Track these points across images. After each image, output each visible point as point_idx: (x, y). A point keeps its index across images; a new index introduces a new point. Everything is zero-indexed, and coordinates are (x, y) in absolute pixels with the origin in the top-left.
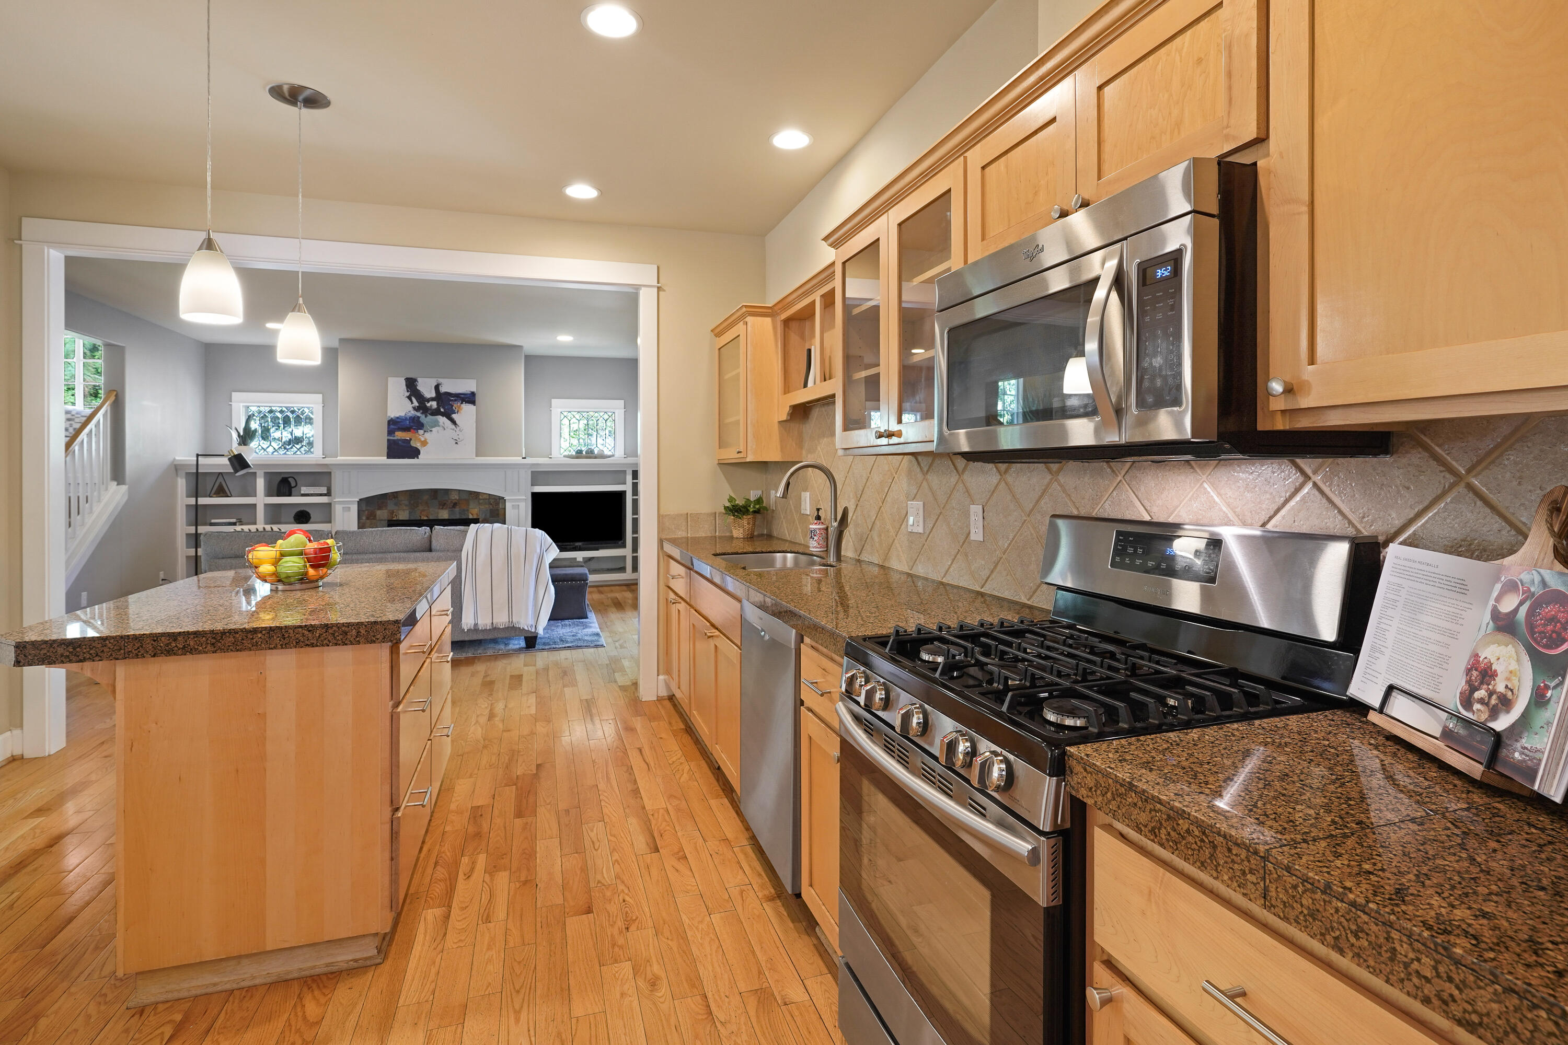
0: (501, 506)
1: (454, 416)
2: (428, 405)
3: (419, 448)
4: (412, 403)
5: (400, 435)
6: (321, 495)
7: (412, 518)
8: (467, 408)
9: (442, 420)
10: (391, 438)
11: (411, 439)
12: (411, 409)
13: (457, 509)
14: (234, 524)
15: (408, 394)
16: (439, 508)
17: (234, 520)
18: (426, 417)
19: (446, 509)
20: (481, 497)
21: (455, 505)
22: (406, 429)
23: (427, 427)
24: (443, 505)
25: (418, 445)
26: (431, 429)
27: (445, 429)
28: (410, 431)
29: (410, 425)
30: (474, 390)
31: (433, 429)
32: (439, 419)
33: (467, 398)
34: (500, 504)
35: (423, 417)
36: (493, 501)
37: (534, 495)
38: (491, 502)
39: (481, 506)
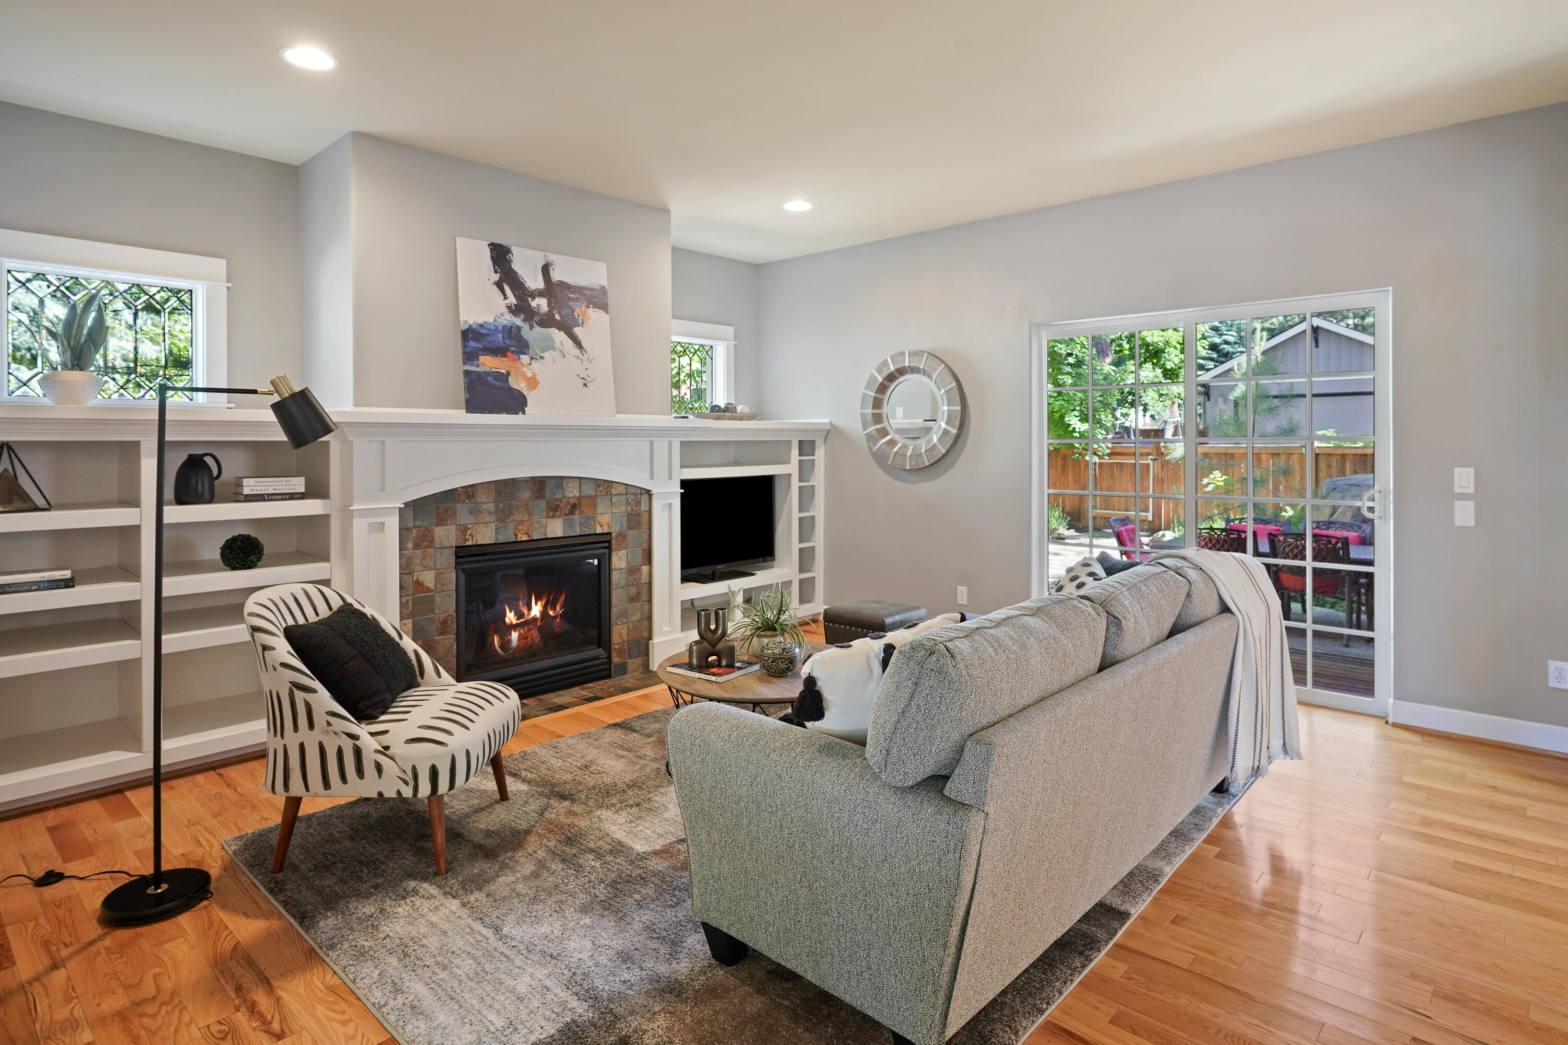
0: (644, 507)
1: (577, 331)
2: (534, 304)
3: (525, 392)
4: (505, 298)
5: (488, 363)
6: (292, 496)
7: (502, 539)
8: (595, 316)
9: (559, 336)
10: (473, 368)
11: (508, 374)
12: (505, 310)
13: (576, 517)
15: (496, 277)
16: (548, 517)
17: (67, 574)
18: (531, 327)
19: (559, 517)
20: (613, 492)
21: (573, 508)
22: (499, 352)
23: (534, 348)
24: (554, 510)
25: (522, 385)
26: (542, 355)
27: (564, 357)
28: (506, 356)
29: (504, 343)
30: (604, 283)
31: (545, 355)
32: (553, 335)
33: (595, 297)
34: (643, 504)
35: (525, 327)
36: (632, 497)
37: (684, 484)
38: (630, 500)
39: (615, 508)
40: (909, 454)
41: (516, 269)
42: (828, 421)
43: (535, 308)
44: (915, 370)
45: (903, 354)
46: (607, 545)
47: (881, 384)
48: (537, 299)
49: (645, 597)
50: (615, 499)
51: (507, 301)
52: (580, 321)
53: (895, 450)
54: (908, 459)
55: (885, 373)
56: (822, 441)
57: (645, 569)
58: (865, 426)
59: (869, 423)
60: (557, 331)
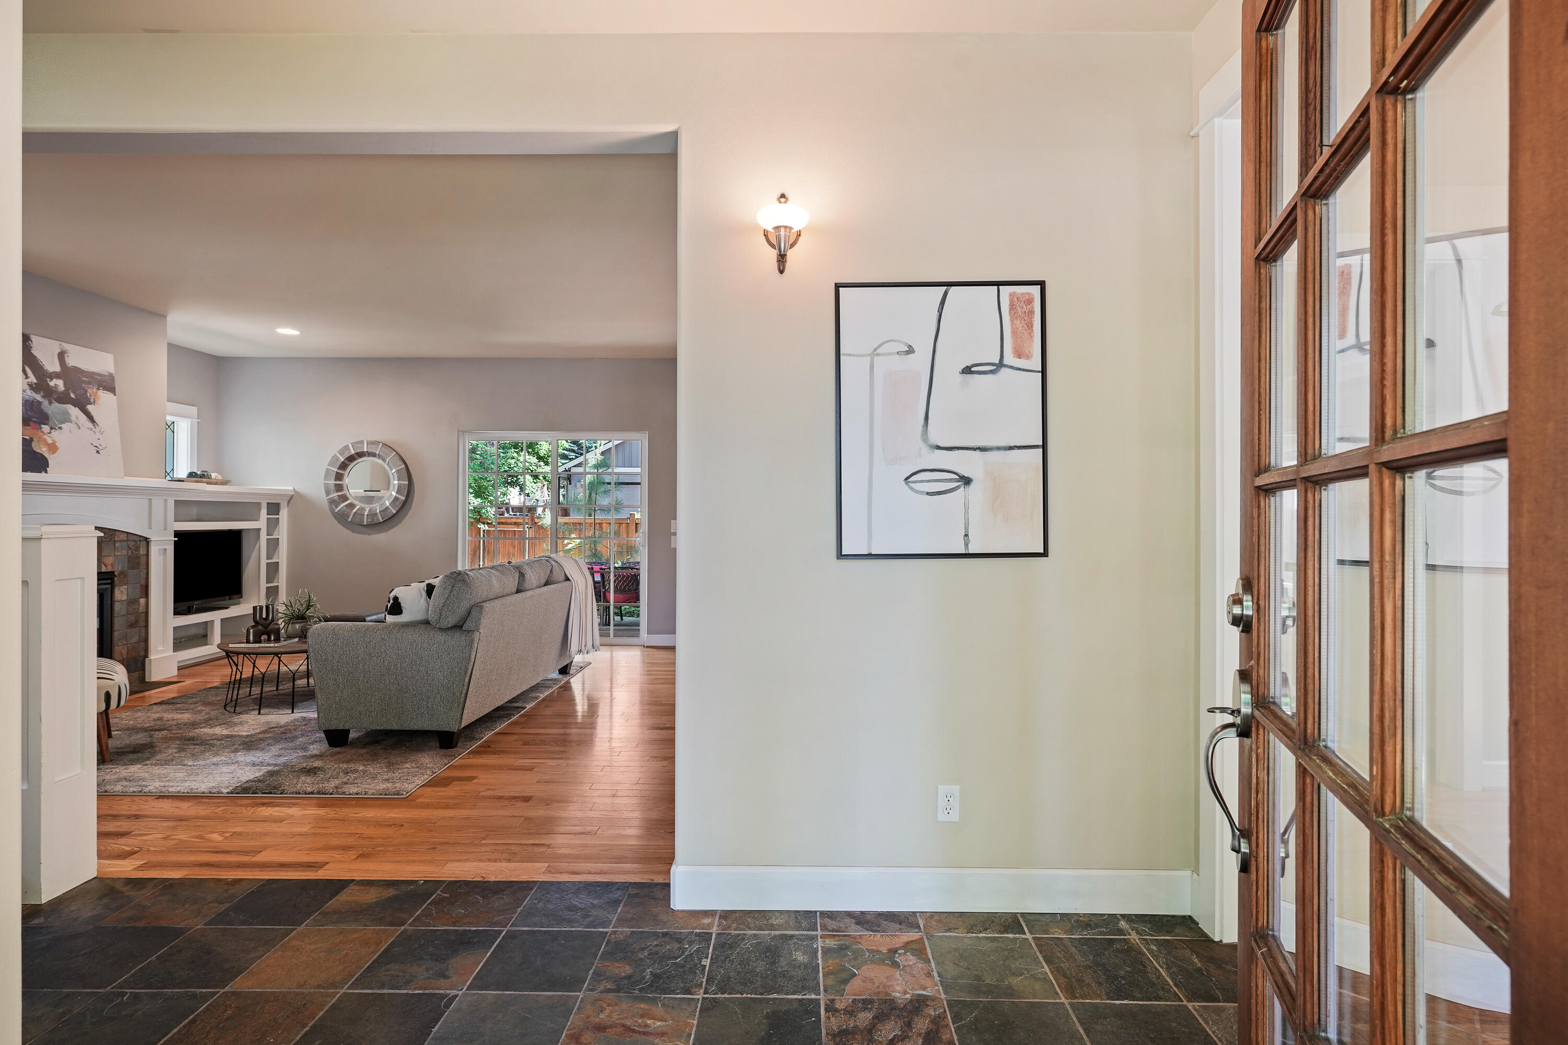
0: (142, 551)
1: (90, 408)
2: (52, 384)
3: (46, 455)
4: (27, 377)
8: (104, 397)
9: (74, 411)
11: (31, 439)
12: (26, 387)
15: (22, 364)
18: (50, 403)
20: (116, 538)
23: (54, 420)
25: (44, 449)
26: (60, 426)
27: (80, 428)
28: (29, 426)
29: (27, 414)
30: (112, 370)
31: (63, 426)
32: (69, 410)
33: (104, 381)
34: (141, 549)
35: (45, 403)
36: (132, 543)
37: (177, 534)
38: (130, 546)
39: (118, 552)
40: (366, 514)
41: (35, 354)
42: (292, 488)
43: (53, 387)
44: (370, 454)
45: (362, 442)
46: (109, 581)
47: (343, 462)
48: (54, 380)
49: (142, 624)
50: (117, 545)
51: (28, 380)
52: (92, 400)
53: (354, 511)
54: (365, 517)
55: (347, 455)
56: (286, 503)
57: (142, 601)
58: (328, 493)
59: (332, 491)
60: (72, 407)
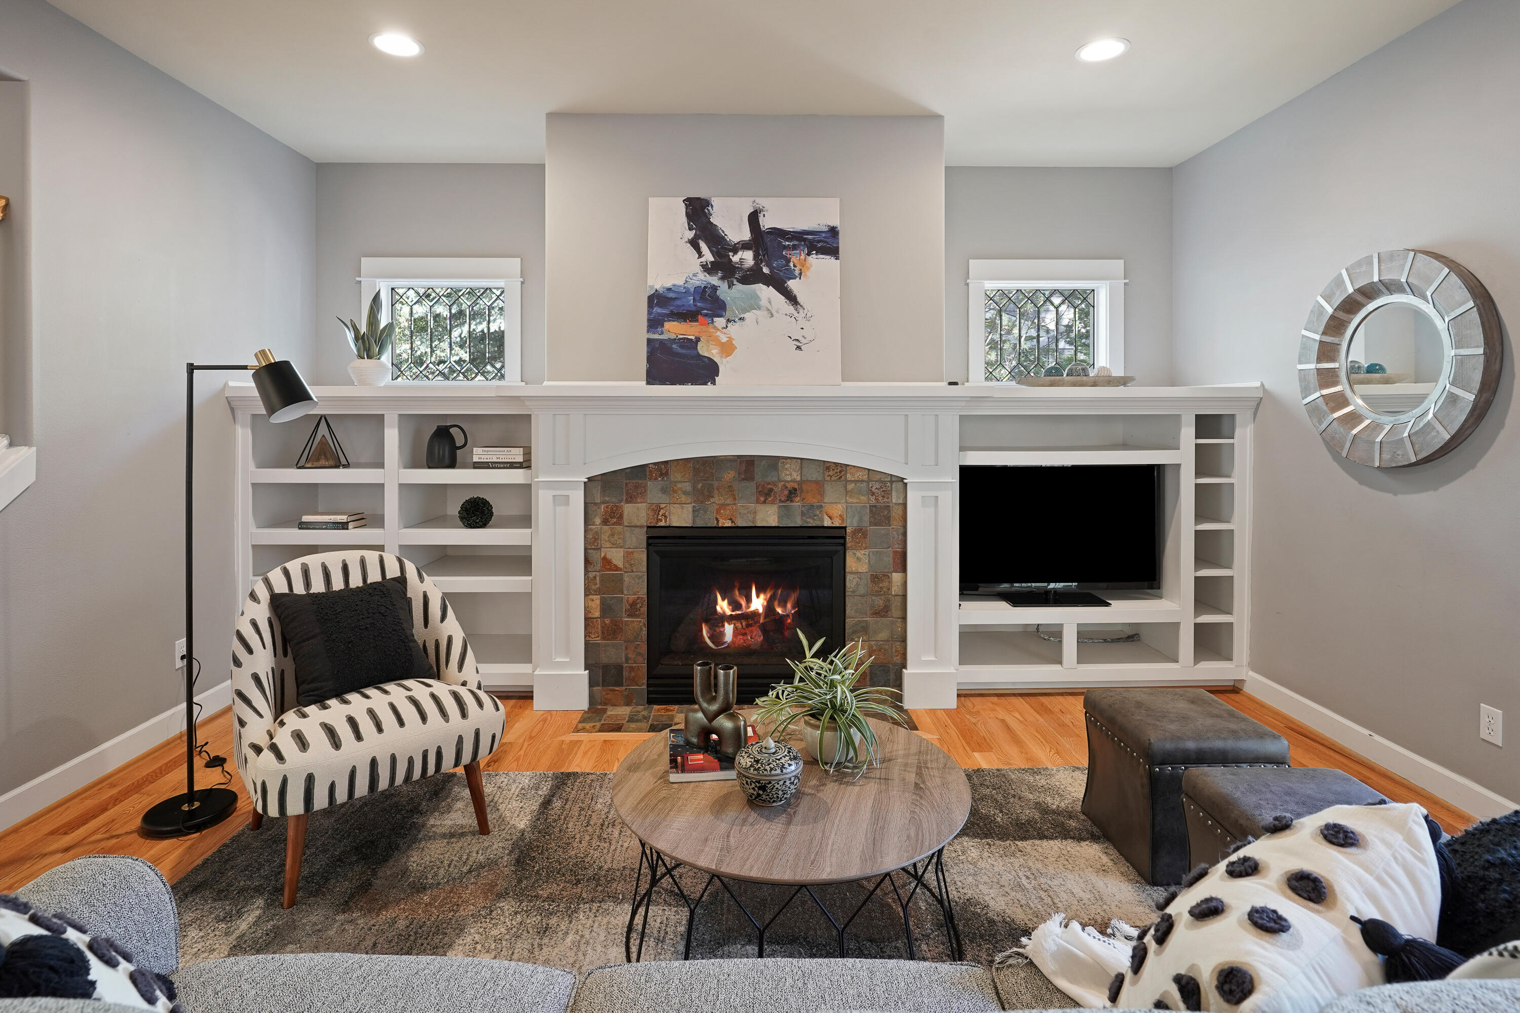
0: (895, 498)
1: (792, 284)
2: (735, 259)
3: (716, 359)
4: (700, 255)
5: (674, 329)
6: (512, 465)
7: (699, 524)
8: (818, 263)
9: (766, 293)
10: (656, 336)
11: (698, 339)
12: (698, 269)
13: (797, 504)
14: (344, 526)
15: (691, 235)
16: (758, 502)
17: (343, 518)
18: (730, 286)
19: (773, 503)
20: (849, 477)
21: (792, 493)
22: (689, 316)
23: (732, 309)
24: (765, 494)
25: (714, 352)
26: (742, 316)
27: (772, 316)
28: (697, 321)
29: (696, 306)
30: (835, 222)
31: (746, 315)
32: (758, 293)
33: (819, 241)
34: (894, 493)
35: (723, 286)
36: (878, 485)
38: (873, 489)
39: (851, 497)
40: (1379, 439)
41: (715, 223)
42: (1258, 384)
43: (737, 263)
44: (1392, 287)
45: (1366, 260)
46: (842, 541)
47: (1332, 317)
48: (740, 253)
49: (896, 612)
50: (850, 487)
51: (703, 259)
52: (797, 273)
53: (1355, 432)
55: (1340, 298)
56: (1249, 414)
57: (896, 577)
58: (1306, 392)
59: (1312, 386)
60: (764, 287)
